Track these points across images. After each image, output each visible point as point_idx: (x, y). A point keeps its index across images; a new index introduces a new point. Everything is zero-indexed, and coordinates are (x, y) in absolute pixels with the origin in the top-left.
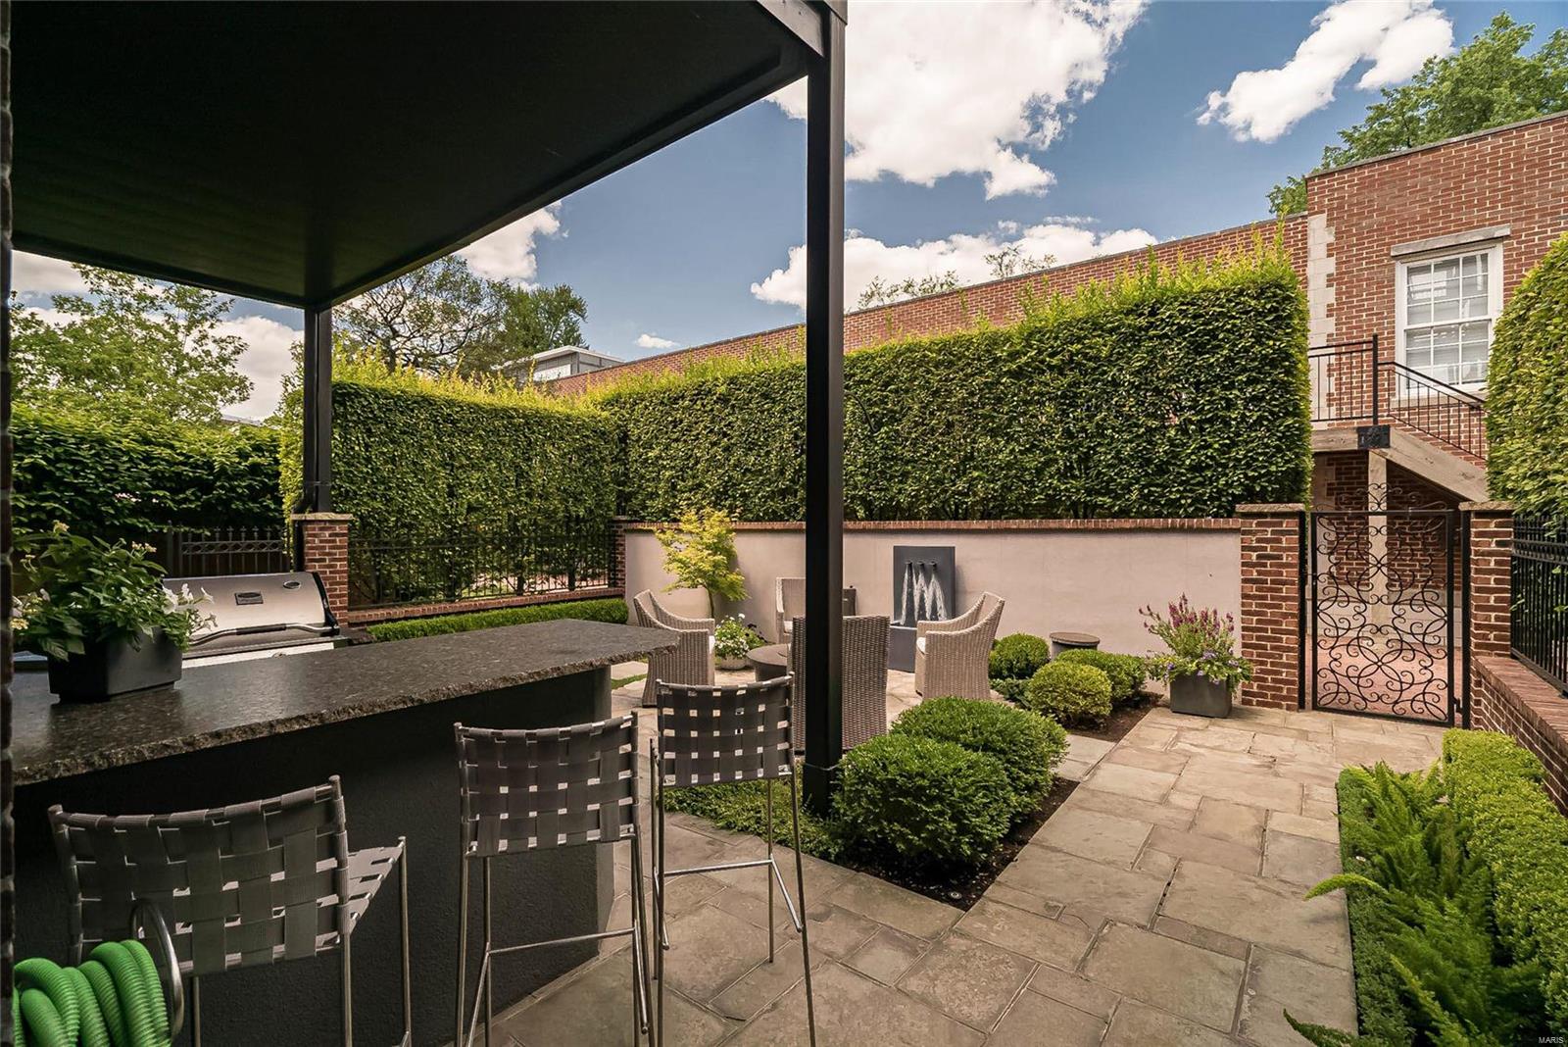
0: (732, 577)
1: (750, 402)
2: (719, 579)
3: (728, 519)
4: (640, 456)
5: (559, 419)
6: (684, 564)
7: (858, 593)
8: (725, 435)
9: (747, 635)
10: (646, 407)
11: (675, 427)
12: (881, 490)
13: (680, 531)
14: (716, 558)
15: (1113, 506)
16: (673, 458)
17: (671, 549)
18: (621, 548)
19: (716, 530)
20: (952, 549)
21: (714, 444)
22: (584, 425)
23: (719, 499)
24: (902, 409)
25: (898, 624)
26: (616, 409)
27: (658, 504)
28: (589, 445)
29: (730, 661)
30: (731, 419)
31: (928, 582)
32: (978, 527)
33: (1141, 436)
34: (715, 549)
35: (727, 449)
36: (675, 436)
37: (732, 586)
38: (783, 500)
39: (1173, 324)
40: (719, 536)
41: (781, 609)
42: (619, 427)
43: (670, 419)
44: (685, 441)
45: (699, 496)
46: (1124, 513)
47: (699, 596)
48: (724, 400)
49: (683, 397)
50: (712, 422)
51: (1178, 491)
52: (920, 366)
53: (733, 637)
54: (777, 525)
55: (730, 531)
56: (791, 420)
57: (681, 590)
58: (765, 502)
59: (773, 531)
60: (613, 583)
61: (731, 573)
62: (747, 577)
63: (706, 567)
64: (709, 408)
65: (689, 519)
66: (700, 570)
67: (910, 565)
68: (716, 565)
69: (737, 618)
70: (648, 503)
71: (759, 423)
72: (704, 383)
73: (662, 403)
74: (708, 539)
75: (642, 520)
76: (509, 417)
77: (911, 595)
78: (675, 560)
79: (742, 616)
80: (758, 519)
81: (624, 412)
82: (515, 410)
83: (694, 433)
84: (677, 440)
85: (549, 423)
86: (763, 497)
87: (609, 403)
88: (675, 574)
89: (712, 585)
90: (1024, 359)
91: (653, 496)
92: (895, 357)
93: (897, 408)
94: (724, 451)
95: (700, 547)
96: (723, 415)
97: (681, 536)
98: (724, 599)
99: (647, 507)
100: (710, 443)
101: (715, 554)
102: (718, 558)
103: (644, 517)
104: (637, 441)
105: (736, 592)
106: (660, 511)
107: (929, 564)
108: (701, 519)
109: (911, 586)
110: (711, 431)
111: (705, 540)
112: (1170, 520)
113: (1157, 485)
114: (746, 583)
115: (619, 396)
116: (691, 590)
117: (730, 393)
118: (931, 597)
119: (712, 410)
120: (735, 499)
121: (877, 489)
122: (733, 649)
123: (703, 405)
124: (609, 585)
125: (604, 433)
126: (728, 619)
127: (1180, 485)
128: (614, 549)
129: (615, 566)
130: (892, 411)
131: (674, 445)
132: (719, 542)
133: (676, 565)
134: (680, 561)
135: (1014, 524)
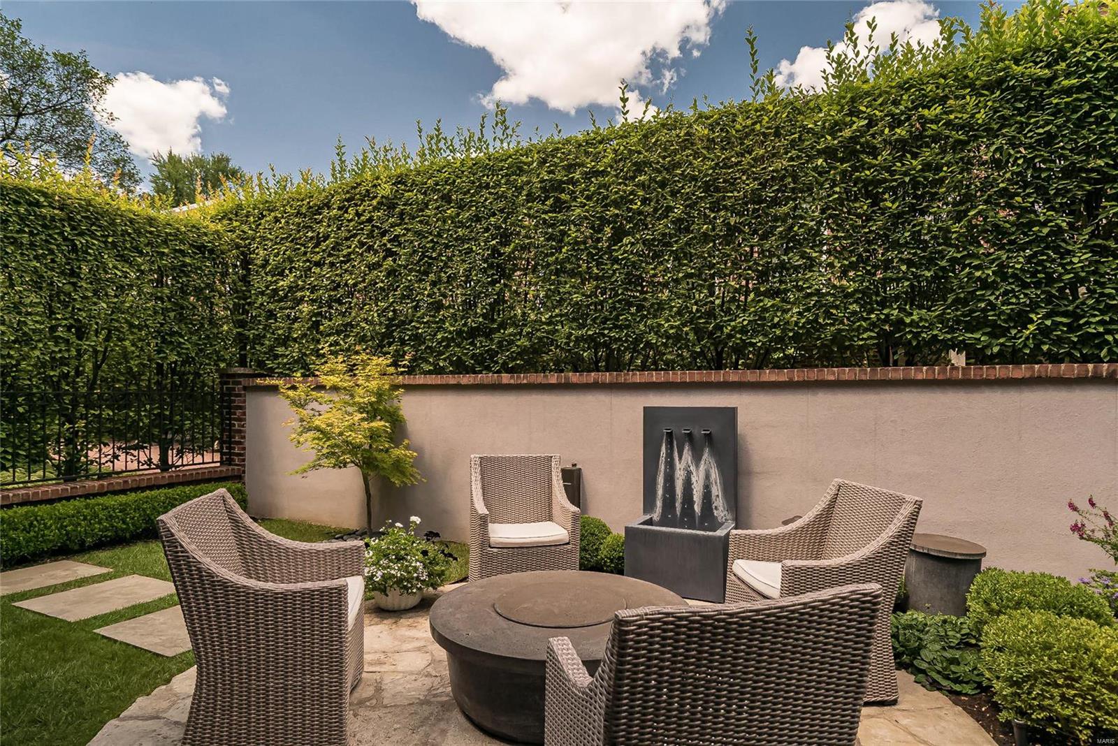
0: (398, 452)
1: (426, 205)
2: (379, 456)
3: (392, 370)
4: (267, 287)
5: (131, 221)
6: (326, 435)
7: (585, 473)
8: (389, 253)
9: (425, 553)
10: (277, 220)
11: (317, 245)
12: (621, 328)
13: (320, 387)
14: (374, 424)
15: (989, 346)
16: (313, 289)
17: (305, 413)
18: (239, 412)
19: (373, 385)
20: (731, 413)
21: (373, 267)
22: (177, 235)
23: (380, 344)
24: (656, 210)
25: (650, 522)
26: (235, 224)
27: (294, 351)
28: (185, 265)
29: (394, 598)
30: (398, 231)
31: (697, 458)
32: (773, 378)
33: (1044, 239)
34: (373, 412)
35: (391, 273)
36: (317, 258)
37: (398, 465)
38: (472, 344)
39: (1099, 69)
40: (379, 394)
41: (482, 509)
42: (238, 247)
43: (310, 234)
44: (332, 265)
45: (351, 340)
46: (1012, 356)
47: (349, 480)
48: (389, 204)
49: (328, 205)
50: (370, 236)
51: (1102, 323)
52: (684, 148)
53: (399, 558)
54: (466, 379)
55: (395, 387)
56: (487, 230)
57: (321, 469)
58: (448, 346)
59: (458, 388)
60: (227, 460)
61: (397, 447)
62: (419, 450)
63: (358, 438)
64: (367, 215)
65: (332, 371)
66: (348, 443)
67: (670, 435)
68: (373, 435)
69: (407, 525)
70: (280, 350)
71: (439, 235)
72: (359, 185)
73: (298, 214)
74: (362, 398)
75: (270, 373)
76: (30, 204)
77: (670, 479)
78: (309, 430)
79: (414, 519)
80: (439, 371)
81: (245, 228)
82: (45, 195)
83: (345, 252)
84: (318, 264)
85: (113, 223)
86: (444, 339)
87: (224, 216)
88: (309, 447)
89: (368, 464)
90: (847, 133)
91: (285, 341)
92: (645, 136)
93: (648, 209)
94: (388, 276)
95: (350, 409)
96: (386, 226)
97: (322, 393)
98: (386, 484)
99: (276, 357)
100: (368, 266)
101: (372, 418)
102: (377, 424)
103: (272, 370)
104: (264, 266)
105: (403, 473)
106: (296, 362)
107: (699, 432)
108: (351, 370)
109: (670, 465)
110: (370, 248)
111: (357, 399)
112: (1090, 366)
113: (1065, 314)
114: (418, 462)
115: (240, 207)
116: (337, 470)
117: (397, 196)
118: (701, 482)
119: (370, 220)
120: (403, 342)
121: (616, 327)
122: (400, 581)
123: (358, 215)
124: (222, 462)
125: (212, 251)
126: (392, 525)
127: (1103, 312)
128: (229, 413)
129: (230, 437)
130: (640, 213)
131: (317, 270)
132: (379, 402)
133: (311, 435)
134: (318, 429)
135: (830, 374)
